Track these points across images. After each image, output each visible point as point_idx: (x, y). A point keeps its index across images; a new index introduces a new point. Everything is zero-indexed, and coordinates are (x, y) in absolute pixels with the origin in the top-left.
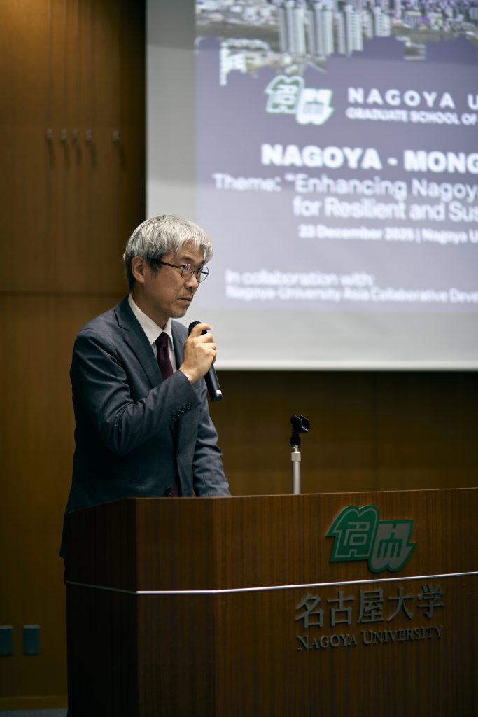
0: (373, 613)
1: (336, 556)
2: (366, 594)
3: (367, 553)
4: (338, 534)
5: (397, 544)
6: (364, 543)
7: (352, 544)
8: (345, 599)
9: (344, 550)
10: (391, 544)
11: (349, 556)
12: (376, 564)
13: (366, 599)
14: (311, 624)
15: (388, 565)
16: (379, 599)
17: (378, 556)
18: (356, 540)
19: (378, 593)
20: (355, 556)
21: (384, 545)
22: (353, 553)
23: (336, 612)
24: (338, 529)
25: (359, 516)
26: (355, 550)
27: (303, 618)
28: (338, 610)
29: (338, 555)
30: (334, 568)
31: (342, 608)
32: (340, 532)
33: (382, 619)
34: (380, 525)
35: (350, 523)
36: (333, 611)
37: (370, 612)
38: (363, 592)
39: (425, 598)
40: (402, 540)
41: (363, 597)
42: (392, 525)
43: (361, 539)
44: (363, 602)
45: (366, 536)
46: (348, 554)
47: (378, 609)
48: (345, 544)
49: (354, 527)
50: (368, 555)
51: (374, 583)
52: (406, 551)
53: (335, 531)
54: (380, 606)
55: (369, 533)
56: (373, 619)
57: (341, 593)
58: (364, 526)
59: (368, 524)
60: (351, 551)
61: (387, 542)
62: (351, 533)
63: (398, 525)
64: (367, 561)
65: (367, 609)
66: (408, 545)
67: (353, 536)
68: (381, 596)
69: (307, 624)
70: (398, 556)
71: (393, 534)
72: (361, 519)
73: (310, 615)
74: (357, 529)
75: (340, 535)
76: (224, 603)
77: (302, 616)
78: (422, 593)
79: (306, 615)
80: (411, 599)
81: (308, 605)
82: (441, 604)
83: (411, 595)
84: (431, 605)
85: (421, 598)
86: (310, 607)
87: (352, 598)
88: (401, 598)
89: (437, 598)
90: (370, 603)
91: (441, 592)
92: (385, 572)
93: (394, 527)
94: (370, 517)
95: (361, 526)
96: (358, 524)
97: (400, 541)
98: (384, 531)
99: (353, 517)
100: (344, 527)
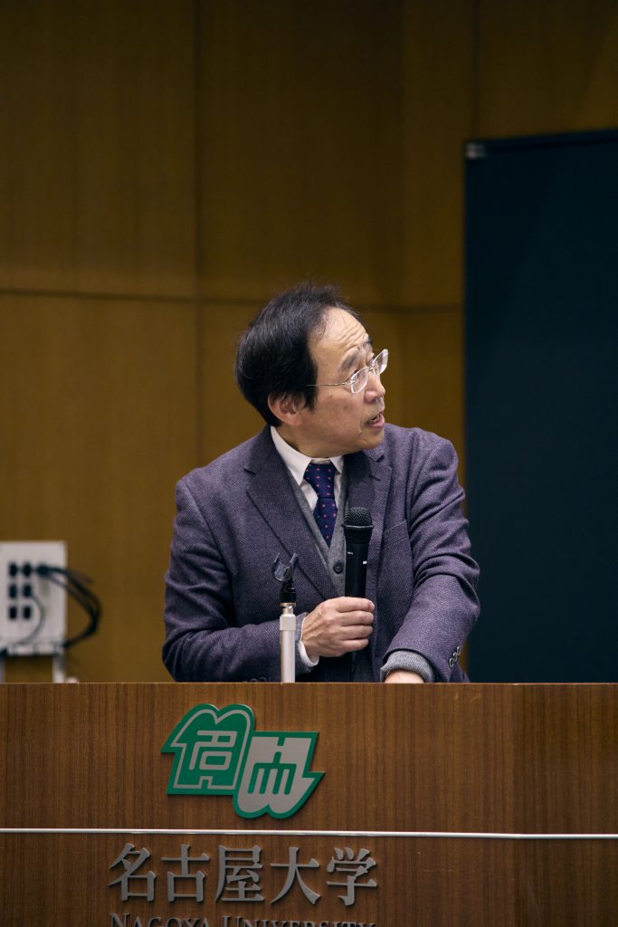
0: (241, 888)
1: (176, 786)
2: (227, 853)
3: (231, 784)
4: (181, 749)
5: (286, 772)
6: (225, 767)
7: (203, 766)
8: (191, 859)
9: (190, 776)
10: (274, 772)
11: (199, 786)
12: (249, 803)
13: (227, 862)
14: (131, 894)
15: (268, 806)
16: (252, 863)
17: (251, 791)
18: (210, 760)
19: (250, 853)
20: (210, 786)
21: (261, 771)
22: (206, 782)
23: (175, 879)
24: (181, 741)
25: (217, 721)
26: (210, 778)
27: (120, 883)
28: (179, 876)
29: (179, 783)
30: (178, 805)
31: (185, 873)
32: (184, 746)
33: (259, 898)
34: (255, 739)
35: (200, 733)
36: (171, 875)
37: (235, 883)
38: (223, 848)
39: (339, 869)
40: (295, 766)
41: (223, 859)
42: (277, 739)
43: (221, 760)
44: (223, 867)
45: (228, 755)
46: (197, 783)
47: (249, 881)
48: (192, 767)
49: (209, 739)
50: (233, 787)
51: (246, 835)
52: (302, 785)
53: (174, 744)
54: (256, 877)
55: (235, 751)
56: (242, 897)
57: (184, 848)
58: (227, 739)
59: (233, 735)
60: (202, 778)
61: (268, 767)
62: (202, 750)
63: (287, 740)
64: (230, 797)
65: (231, 878)
66: (306, 774)
67: (206, 754)
68: (256, 858)
69: (125, 895)
70: (287, 791)
71: (278, 755)
72: (221, 727)
73: (130, 880)
74: (215, 743)
75: (184, 751)
77: (117, 881)
78: (333, 861)
79: (124, 879)
80: (315, 869)
81: (127, 863)
82: (372, 883)
83: (315, 863)
84: (351, 882)
85: (330, 868)
86: (130, 867)
87: (205, 856)
88: (293, 866)
89: (361, 871)
90: (237, 869)
91: (371, 862)
92: (265, 818)
93: (281, 743)
94: (236, 724)
95: (221, 739)
96: (216, 734)
97: (292, 768)
98: (263, 748)
99: (206, 722)
100: (190, 738)
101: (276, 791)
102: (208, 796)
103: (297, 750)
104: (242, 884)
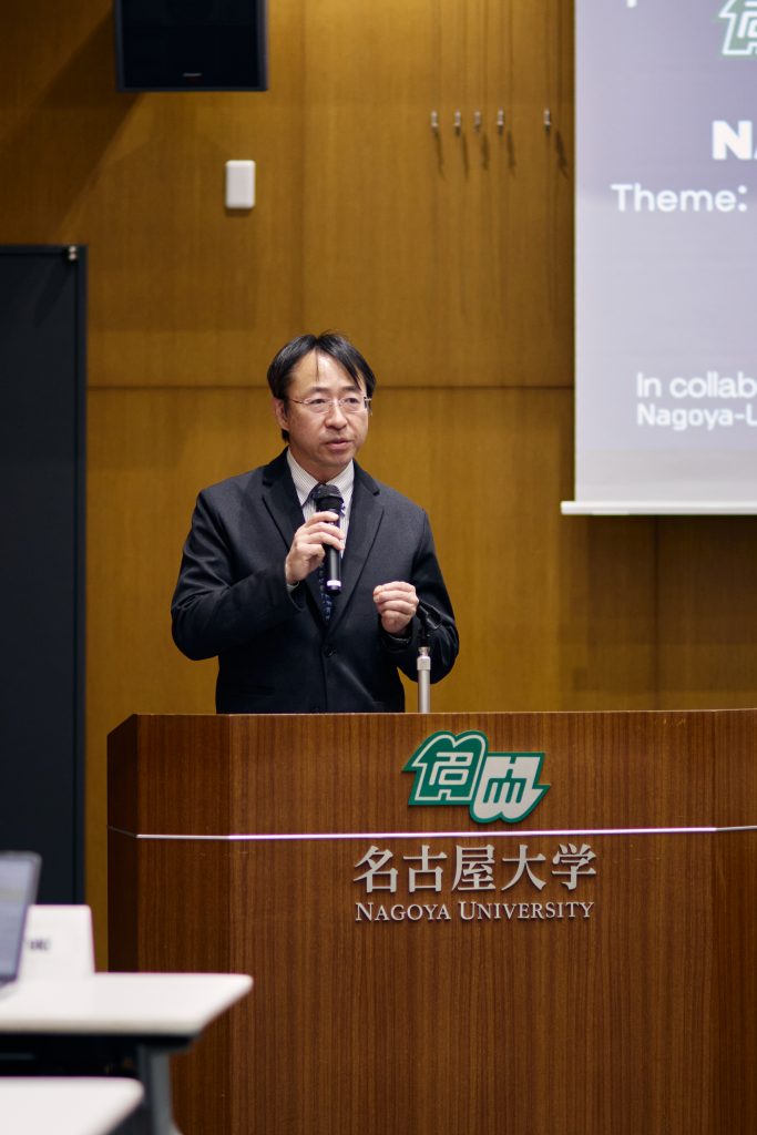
0: (477, 880)
1: (418, 798)
2: (464, 852)
3: (467, 795)
4: (421, 768)
5: (518, 785)
6: (462, 782)
7: (442, 782)
8: (431, 857)
9: (430, 790)
10: (506, 786)
11: (439, 798)
12: (483, 811)
13: (464, 859)
14: (377, 888)
15: (501, 814)
16: (486, 859)
17: (486, 800)
18: (448, 777)
19: (485, 852)
20: (448, 798)
21: (495, 785)
22: (444, 795)
23: (417, 874)
24: (421, 761)
25: (455, 744)
26: (449, 792)
27: (365, 879)
28: (419, 872)
29: (421, 795)
30: (416, 815)
31: (425, 868)
32: (425, 765)
33: (491, 886)
34: (488, 759)
35: (439, 754)
36: (412, 872)
37: (471, 876)
38: (459, 849)
39: (564, 861)
40: (525, 780)
41: (460, 856)
42: (509, 759)
43: (459, 777)
44: (460, 863)
45: (465, 773)
46: (437, 796)
47: (484, 874)
48: (432, 782)
49: (448, 759)
50: (469, 798)
51: (479, 837)
52: (531, 795)
53: (416, 764)
54: (489, 870)
55: (472, 769)
56: (477, 886)
57: (425, 848)
58: (464, 759)
59: (470, 756)
60: (442, 791)
61: (501, 782)
62: (441, 768)
63: (518, 759)
64: (467, 807)
65: (466, 872)
66: (535, 787)
67: (444, 773)
68: (490, 855)
69: (370, 888)
70: (518, 800)
71: (510, 772)
72: (459, 749)
73: (375, 876)
74: (453, 763)
75: (424, 769)
76: (244, 853)
77: (363, 877)
78: (558, 856)
79: (369, 875)
80: (541, 862)
81: (371, 863)
82: (592, 871)
83: (541, 857)
84: (574, 872)
85: (556, 860)
86: (375, 866)
87: (443, 856)
88: (523, 860)
89: (583, 862)
90: (472, 864)
91: (591, 855)
92: (500, 822)
93: (513, 761)
94: (472, 746)
95: (458, 759)
96: (453, 756)
97: (523, 781)
98: (496, 766)
99: (446, 746)
100: (430, 759)
101: (508, 800)
102: (444, 806)
103: (527, 767)
104: (477, 877)
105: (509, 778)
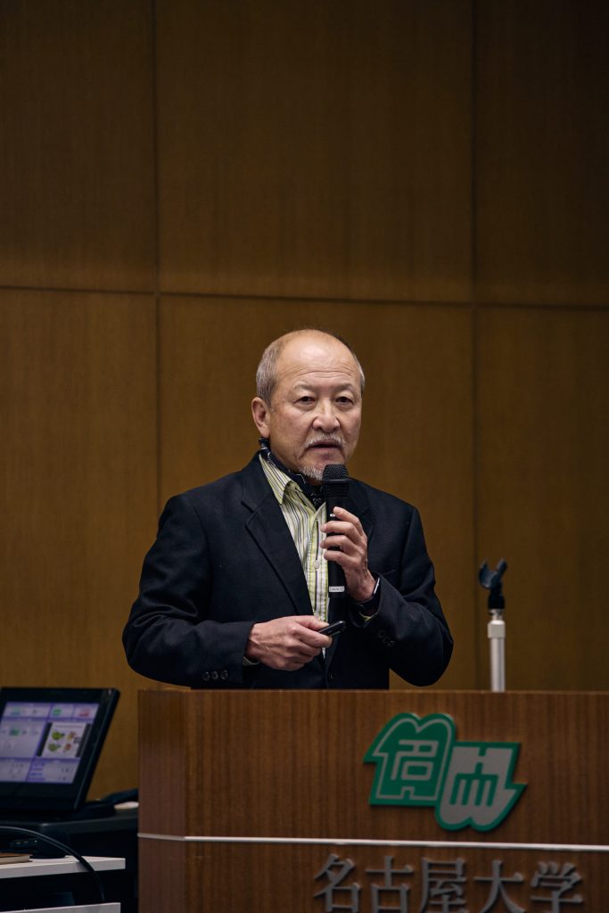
0: (445, 901)
1: (379, 796)
2: (431, 866)
3: (433, 794)
4: (382, 758)
5: (488, 784)
6: (427, 777)
7: (405, 776)
8: (395, 871)
10: (475, 784)
11: (401, 797)
12: (451, 815)
13: (431, 875)
14: (336, 906)
15: (470, 819)
16: (454, 876)
18: (413, 770)
19: (453, 866)
20: (413, 797)
21: (463, 783)
22: (407, 793)
23: (379, 891)
24: (383, 750)
25: (419, 729)
26: (412, 789)
27: (323, 896)
28: (382, 888)
29: (382, 793)
30: (380, 817)
31: (388, 885)
32: (386, 755)
34: (456, 749)
36: (375, 887)
37: (438, 897)
38: (426, 860)
39: (544, 884)
40: (497, 777)
41: (426, 871)
43: (423, 771)
44: (426, 880)
45: (430, 765)
46: (399, 794)
47: (453, 895)
48: (394, 777)
49: (410, 748)
50: (433, 798)
51: (449, 848)
52: (505, 797)
53: (376, 754)
54: (459, 890)
55: (437, 761)
56: (445, 911)
57: (388, 858)
58: (428, 749)
60: (405, 788)
61: (469, 778)
62: (404, 760)
63: (489, 751)
64: (431, 809)
65: (435, 891)
66: (507, 787)
67: (407, 764)
68: (459, 871)
69: (330, 906)
70: (490, 803)
71: (479, 766)
72: (423, 736)
73: (335, 892)
74: (416, 753)
75: (385, 761)
76: (200, 857)
77: (321, 892)
78: (537, 876)
79: (328, 890)
80: (519, 884)
81: (332, 874)
82: (578, 899)
83: (519, 877)
84: (555, 898)
85: (534, 883)
86: (335, 877)
87: (409, 868)
88: (496, 879)
89: (566, 886)
90: (440, 881)
91: (576, 877)
92: (467, 831)
93: (482, 753)
94: (435, 733)
95: (423, 749)
96: (417, 744)
97: (494, 778)
98: (464, 759)
99: (407, 731)
100: (392, 747)
101: (478, 802)
103: (499, 761)
104: (446, 898)
105: (478, 774)
